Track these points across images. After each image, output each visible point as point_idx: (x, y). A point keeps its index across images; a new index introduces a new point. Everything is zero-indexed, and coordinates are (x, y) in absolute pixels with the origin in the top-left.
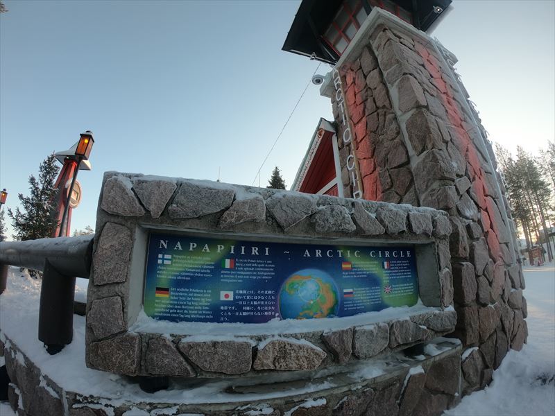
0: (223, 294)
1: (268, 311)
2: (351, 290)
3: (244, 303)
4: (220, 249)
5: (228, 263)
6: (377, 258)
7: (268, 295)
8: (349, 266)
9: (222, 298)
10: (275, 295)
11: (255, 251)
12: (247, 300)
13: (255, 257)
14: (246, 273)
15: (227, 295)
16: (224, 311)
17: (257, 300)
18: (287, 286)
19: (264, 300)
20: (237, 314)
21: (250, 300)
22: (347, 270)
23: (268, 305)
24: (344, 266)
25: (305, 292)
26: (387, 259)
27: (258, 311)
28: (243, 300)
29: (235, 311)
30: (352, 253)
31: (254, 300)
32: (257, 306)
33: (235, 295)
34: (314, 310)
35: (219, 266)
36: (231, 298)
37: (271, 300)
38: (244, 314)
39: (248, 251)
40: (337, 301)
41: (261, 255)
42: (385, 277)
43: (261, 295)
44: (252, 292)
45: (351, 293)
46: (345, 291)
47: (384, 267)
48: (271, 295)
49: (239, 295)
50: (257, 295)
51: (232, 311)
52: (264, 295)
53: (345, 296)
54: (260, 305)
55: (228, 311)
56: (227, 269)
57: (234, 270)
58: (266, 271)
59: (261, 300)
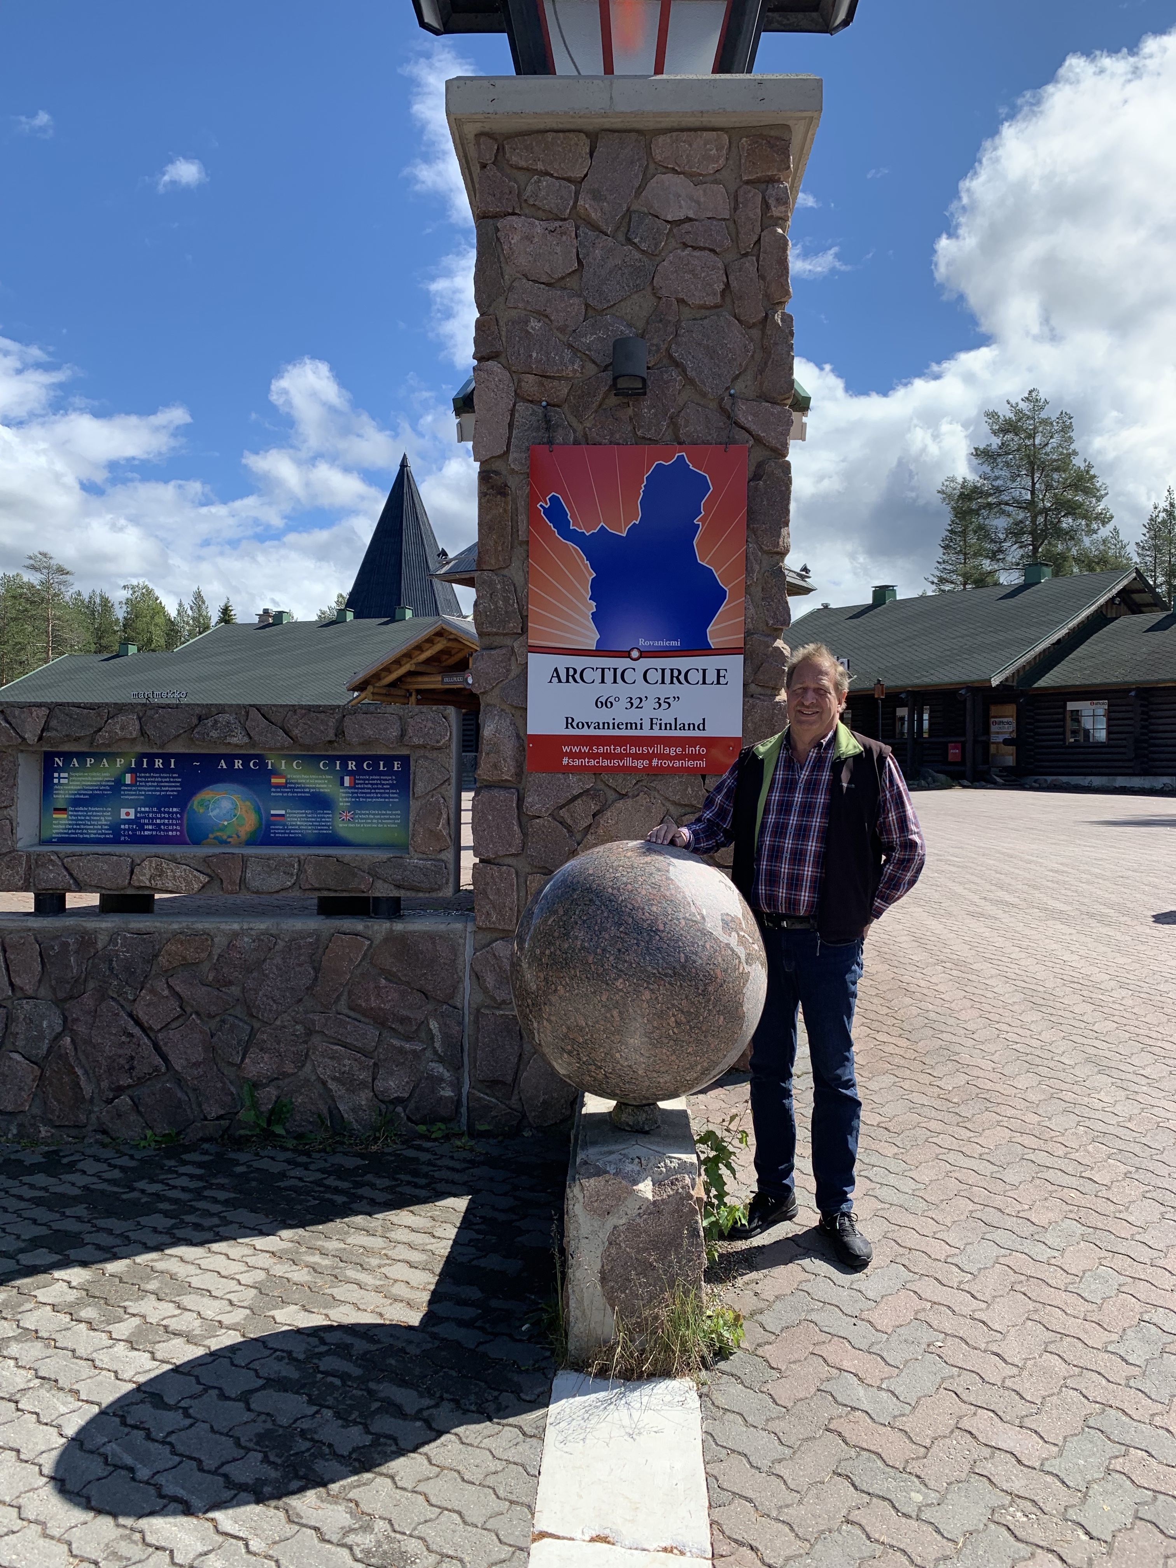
0: (123, 811)
1: (172, 831)
2: (283, 812)
3: (146, 821)
4: (120, 762)
5: (128, 779)
6: (332, 770)
7: (173, 813)
8: (283, 781)
9: (123, 816)
10: (181, 813)
11: (159, 763)
12: (149, 818)
13: (159, 770)
14: (150, 787)
15: (127, 813)
16: (125, 830)
17: (161, 818)
18: (196, 801)
19: (169, 819)
20: (138, 833)
21: (152, 819)
22: (278, 786)
23: (173, 825)
24: (273, 780)
25: (217, 811)
26: (351, 773)
27: (160, 830)
28: (145, 818)
29: (136, 830)
30: (289, 764)
31: (157, 818)
32: (161, 824)
33: (136, 812)
34: (228, 833)
35: (118, 783)
36: (132, 816)
37: (177, 819)
38: (146, 833)
39: (151, 763)
40: (261, 824)
41: (166, 768)
42: (342, 799)
43: (165, 812)
44: (155, 809)
45: (283, 815)
46: (273, 812)
47: (342, 784)
48: (176, 813)
49: (141, 812)
50: (160, 812)
51: (133, 830)
52: (169, 813)
53: (272, 818)
54: (164, 824)
55: (129, 830)
56: (128, 785)
57: (135, 785)
58: (171, 786)
59: (164, 818)
